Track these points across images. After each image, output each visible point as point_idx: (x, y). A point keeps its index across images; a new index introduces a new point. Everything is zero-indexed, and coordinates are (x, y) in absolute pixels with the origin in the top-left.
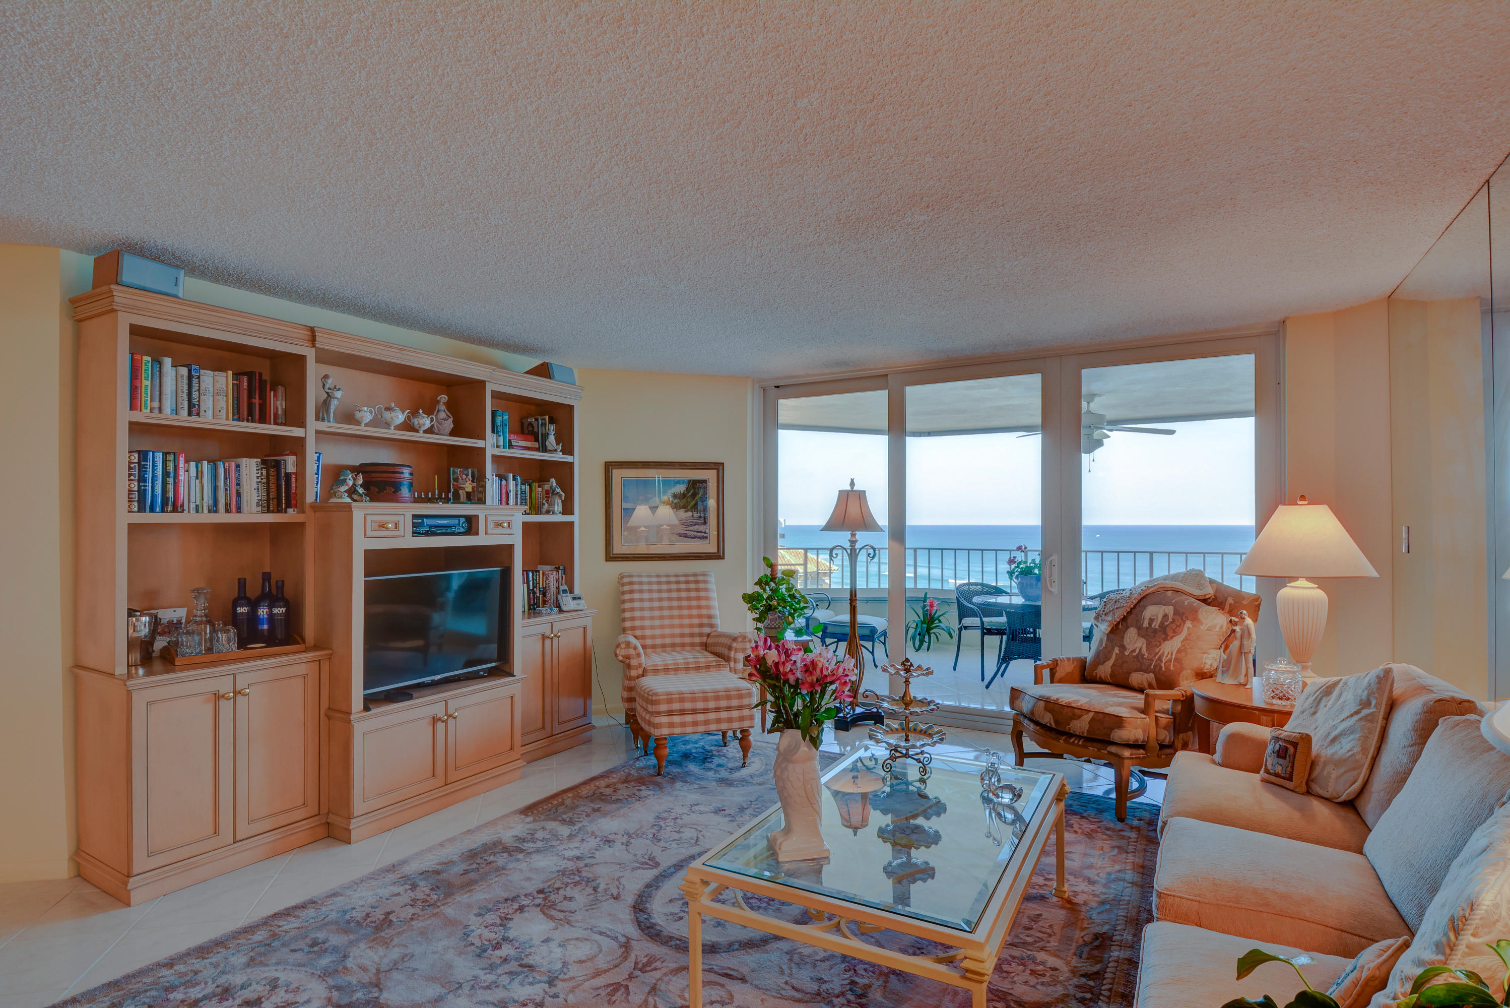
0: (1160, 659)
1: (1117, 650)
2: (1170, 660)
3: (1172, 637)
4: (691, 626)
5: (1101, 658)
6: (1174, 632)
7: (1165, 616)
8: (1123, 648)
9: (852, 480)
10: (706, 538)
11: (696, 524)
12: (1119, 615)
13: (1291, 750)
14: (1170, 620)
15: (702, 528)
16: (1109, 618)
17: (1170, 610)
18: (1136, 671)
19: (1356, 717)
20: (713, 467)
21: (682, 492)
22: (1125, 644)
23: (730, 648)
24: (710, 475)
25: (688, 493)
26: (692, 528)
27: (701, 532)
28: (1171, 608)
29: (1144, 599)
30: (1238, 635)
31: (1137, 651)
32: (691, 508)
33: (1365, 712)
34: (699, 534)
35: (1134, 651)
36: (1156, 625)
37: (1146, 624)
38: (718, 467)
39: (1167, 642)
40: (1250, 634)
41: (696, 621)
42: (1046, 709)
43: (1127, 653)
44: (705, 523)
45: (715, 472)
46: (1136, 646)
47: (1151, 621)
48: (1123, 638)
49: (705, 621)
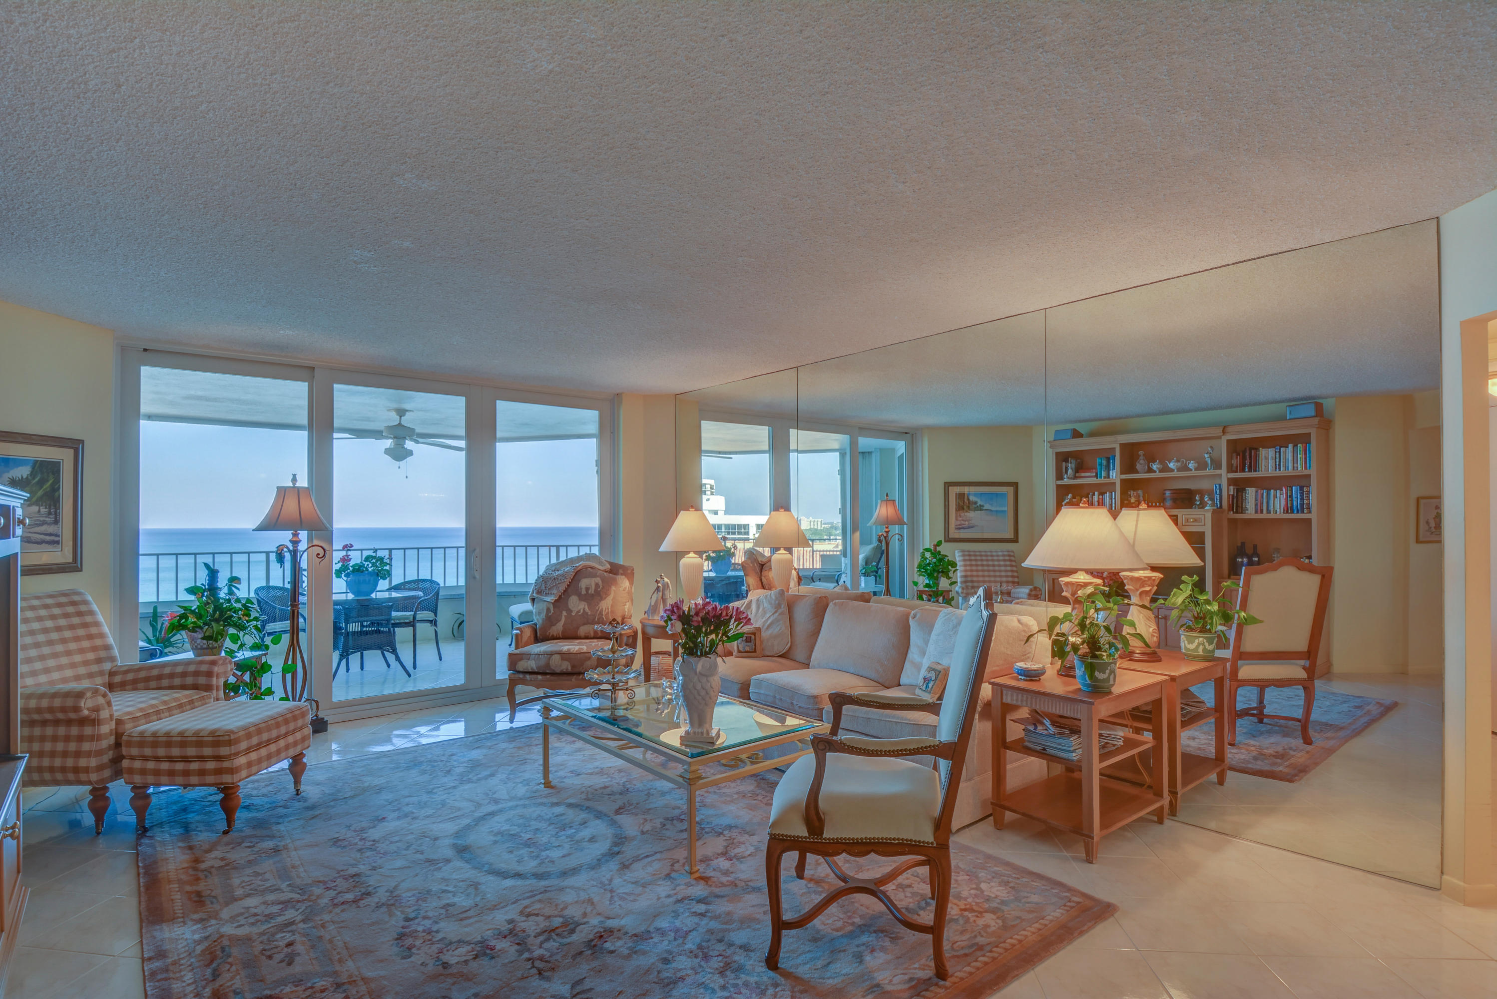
0: (601, 613)
1: (564, 613)
2: (608, 613)
3: (605, 598)
4: (86, 663)
5: (550, 620)
6: (606, 594)
7: (597, 585)
8: (569, 611)
9: (294, 475)
10: (57, 542)
11: (44, 523)
12: (562, 588)
13: (753, 637)
14: (601, 587)
15: (51, 529)
16: (555, 591)
17: (598, 580)
18: (584, 624)
19: (777, 614)
20: (70, 445)
21: (25, 477)
22: (570, 607)
23: (209, 674)
24: (64, 456)
25: (34, 479)
26: (38, 529)
27: (50, 535)
28: (598, 579)
29: (578, 574)
30: (661, 589)
31: (582, 611)
32: (37, 501)
33: (780, 611)
34: (48, 538)
35: (579, 611)
36: (592, 591)
37: (584, 592)
38: (76, 445)
39: (603, 602)
40: (668, 587)
41: (91, 656)
42: (563, 659)
43: (573, 614)
44: (56, 522)
45: (72, 451)
46: (579, 608)
47: (587, 589)
48: (567, 604)
49: (103, 654)
